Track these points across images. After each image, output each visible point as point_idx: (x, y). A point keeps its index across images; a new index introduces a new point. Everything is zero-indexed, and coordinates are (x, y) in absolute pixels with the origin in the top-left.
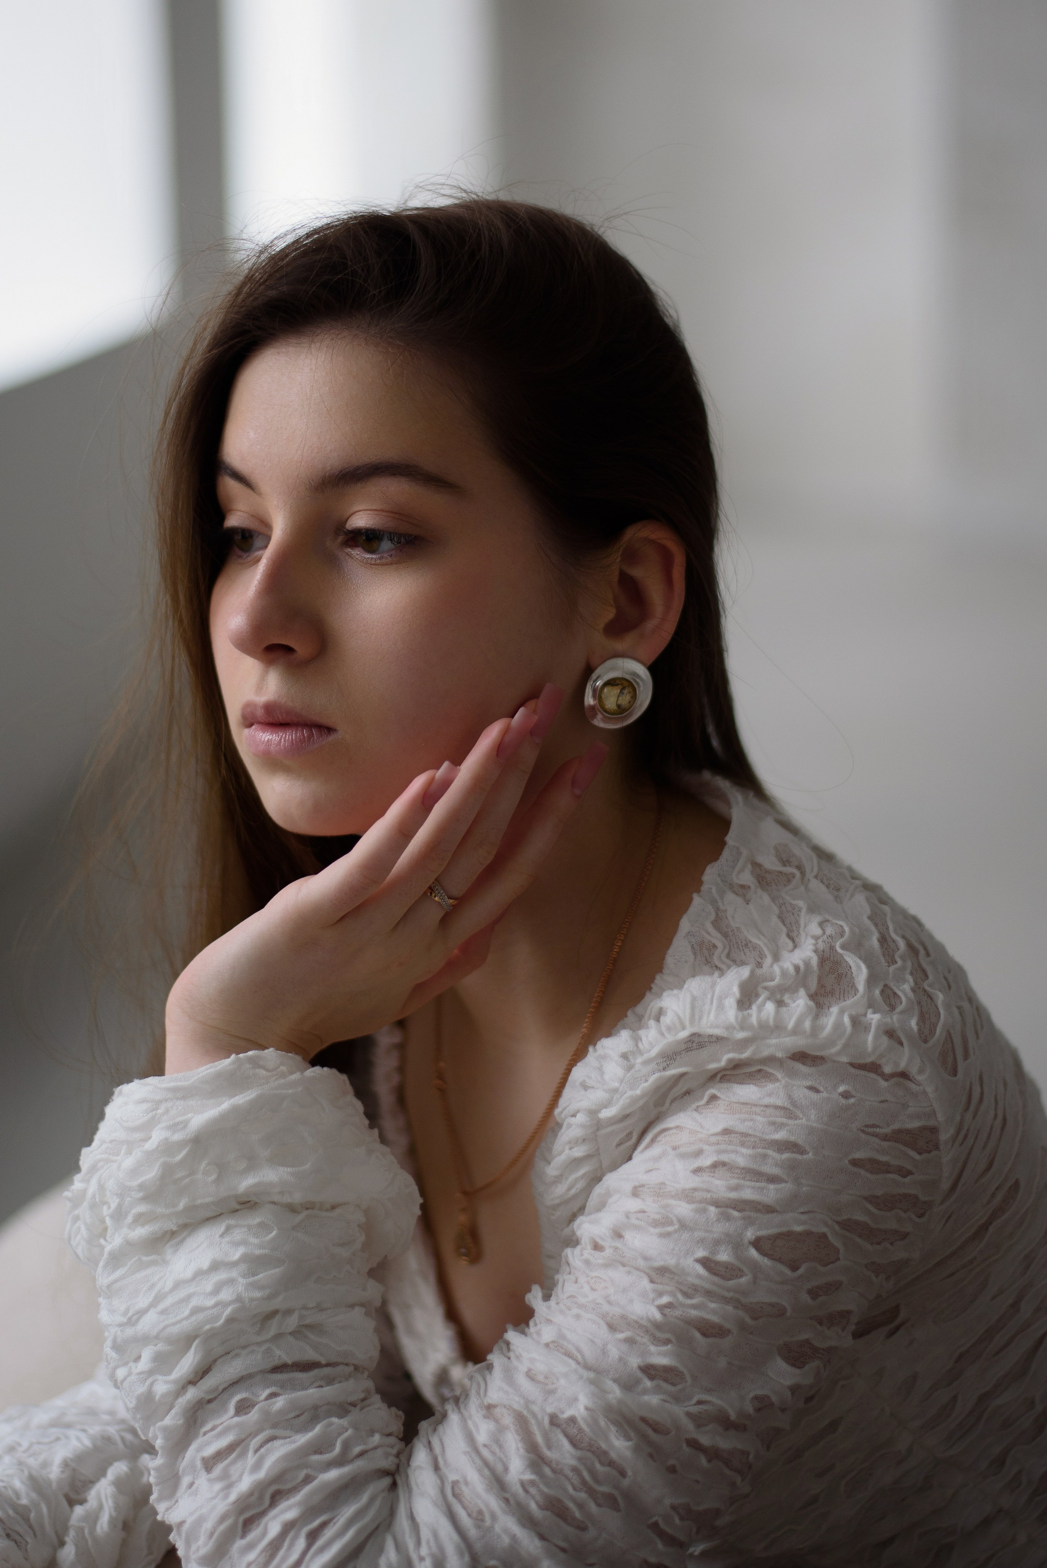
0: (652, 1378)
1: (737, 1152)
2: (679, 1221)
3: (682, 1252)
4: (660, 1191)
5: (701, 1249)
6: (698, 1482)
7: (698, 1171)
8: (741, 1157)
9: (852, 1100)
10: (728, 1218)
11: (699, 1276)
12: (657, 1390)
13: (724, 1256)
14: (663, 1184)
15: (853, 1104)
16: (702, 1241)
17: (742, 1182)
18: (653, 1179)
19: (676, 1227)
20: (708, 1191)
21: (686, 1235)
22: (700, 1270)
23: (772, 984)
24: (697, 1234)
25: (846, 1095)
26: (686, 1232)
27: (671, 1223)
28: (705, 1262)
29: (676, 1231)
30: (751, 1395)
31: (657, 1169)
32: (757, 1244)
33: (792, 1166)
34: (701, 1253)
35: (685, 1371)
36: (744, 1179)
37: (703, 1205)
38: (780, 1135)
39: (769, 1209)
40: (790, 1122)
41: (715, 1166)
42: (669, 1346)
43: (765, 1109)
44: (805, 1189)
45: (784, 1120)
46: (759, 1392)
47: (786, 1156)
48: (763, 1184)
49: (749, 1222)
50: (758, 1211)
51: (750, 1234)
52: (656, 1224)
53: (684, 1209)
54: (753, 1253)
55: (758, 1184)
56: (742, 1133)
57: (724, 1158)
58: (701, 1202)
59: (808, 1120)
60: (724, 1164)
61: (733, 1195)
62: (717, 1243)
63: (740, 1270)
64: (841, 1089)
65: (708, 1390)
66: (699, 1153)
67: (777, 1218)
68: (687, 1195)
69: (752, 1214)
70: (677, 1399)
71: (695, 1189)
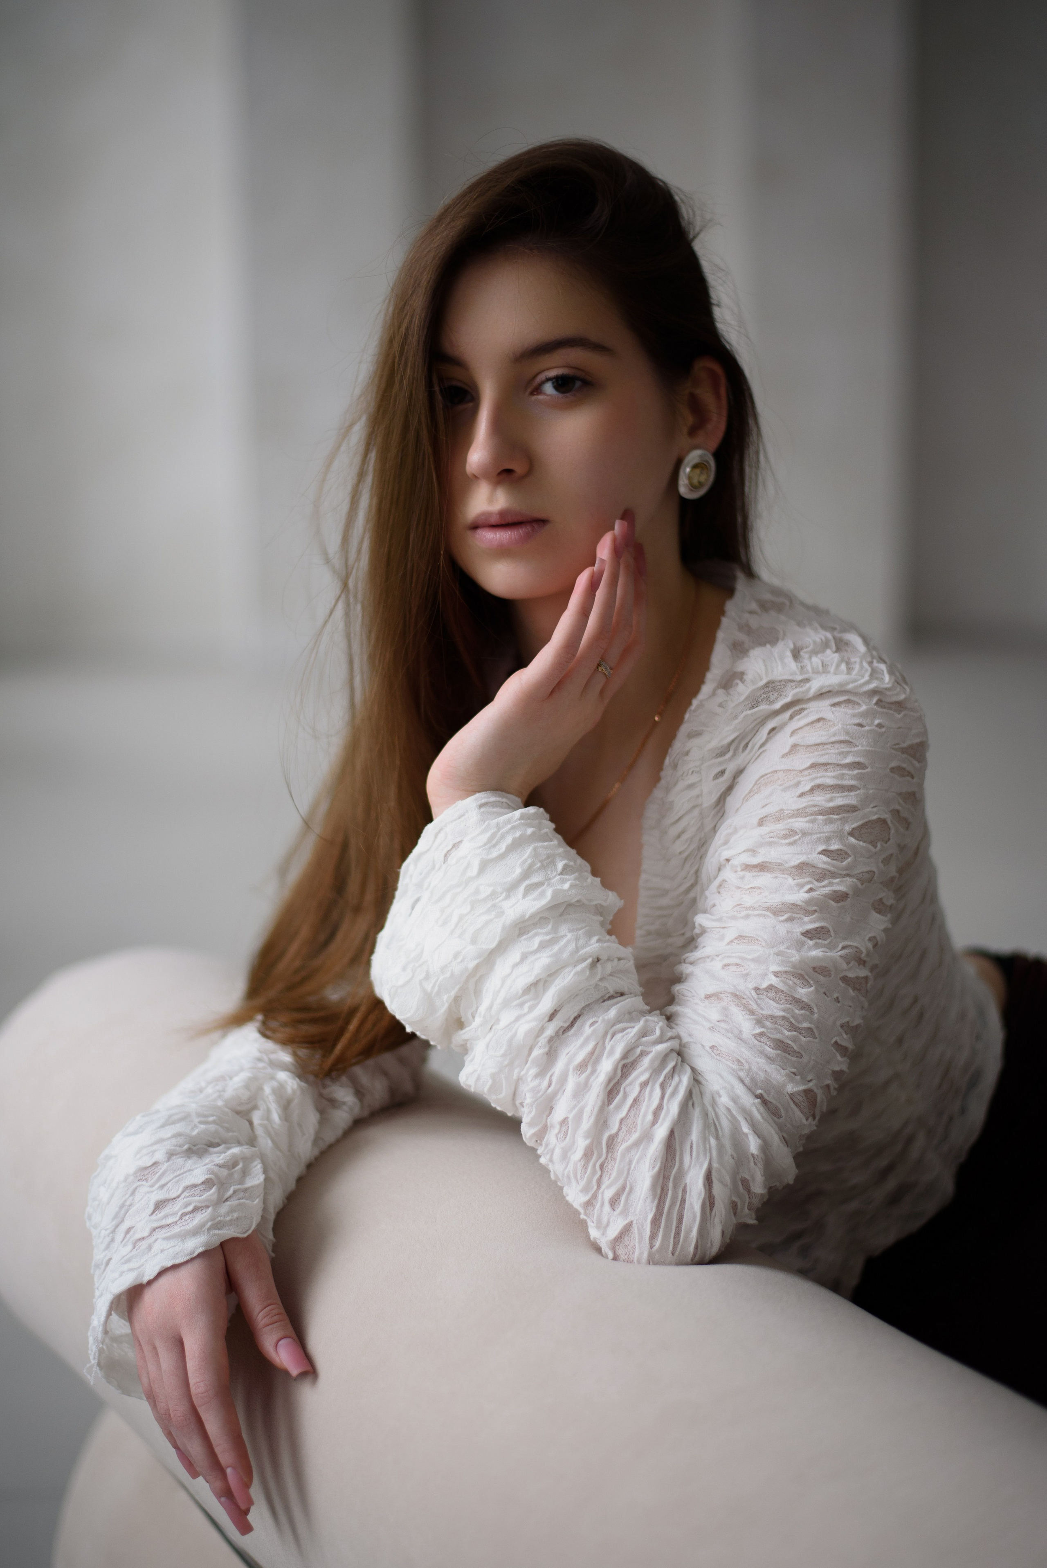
0: (811, 939)
1: (824, 776)
2: (801, 831)
3: (808, 851)
4: (779, 816)
5: (820, 846)
6: (850, 1006)
7: (802, 795)
8: (828, 778)
9: (883, 730)
10: (831, 821)
11: (825, 863)
12: (817, 946)
13: (835, 846)
14: (782, 810)
15: (885, 732)
16: (819, 840)
17: (833, 795)
18: (771, 809)
19: (800, 835)
20: (814, 806)
21: (807, 839)
22: (825, 858)
23: (809, 649)
24: (815, 837)
25: (880, 726)
26: (807, 837)
27: (795, 833)
28: (824, 852)
29: (800, 839)
30: (867, 938)
31: (770, 803)
32: (851, 834)
33: (859, 778)
34: (821, 848)
35: (831, 929)
36: (833, 793)
37: (813, 817)
38: (849, 760)
39: (853, 809)
40: (852, 749)
41: (812, 790)
42: (816, 914)
43: (833, 745)
44: (871, 791)
45: (848, 749)
46: (870, 935)
47: (856, 772)
48: (847, 793)
49: (844, 821)
50: (848, 812)
51: (848, 828)
52: (785, 837)
53: (800, 823)
54: (852, 840)
55: (844, 794)
56: (824, 764)
57: (818, 781)
58: (811, 815)
59: (862, 746)
60: (818, 786)
61: (831, 804)
62: (828, 839)
63: (846, 853)
64: (877, 722)
65: (845, 939)
66: (798, 784)
67: (859, 814)
68: (800, 813)
69: (845, 815)
70: (831, 947)
71: (805, 808)
